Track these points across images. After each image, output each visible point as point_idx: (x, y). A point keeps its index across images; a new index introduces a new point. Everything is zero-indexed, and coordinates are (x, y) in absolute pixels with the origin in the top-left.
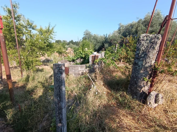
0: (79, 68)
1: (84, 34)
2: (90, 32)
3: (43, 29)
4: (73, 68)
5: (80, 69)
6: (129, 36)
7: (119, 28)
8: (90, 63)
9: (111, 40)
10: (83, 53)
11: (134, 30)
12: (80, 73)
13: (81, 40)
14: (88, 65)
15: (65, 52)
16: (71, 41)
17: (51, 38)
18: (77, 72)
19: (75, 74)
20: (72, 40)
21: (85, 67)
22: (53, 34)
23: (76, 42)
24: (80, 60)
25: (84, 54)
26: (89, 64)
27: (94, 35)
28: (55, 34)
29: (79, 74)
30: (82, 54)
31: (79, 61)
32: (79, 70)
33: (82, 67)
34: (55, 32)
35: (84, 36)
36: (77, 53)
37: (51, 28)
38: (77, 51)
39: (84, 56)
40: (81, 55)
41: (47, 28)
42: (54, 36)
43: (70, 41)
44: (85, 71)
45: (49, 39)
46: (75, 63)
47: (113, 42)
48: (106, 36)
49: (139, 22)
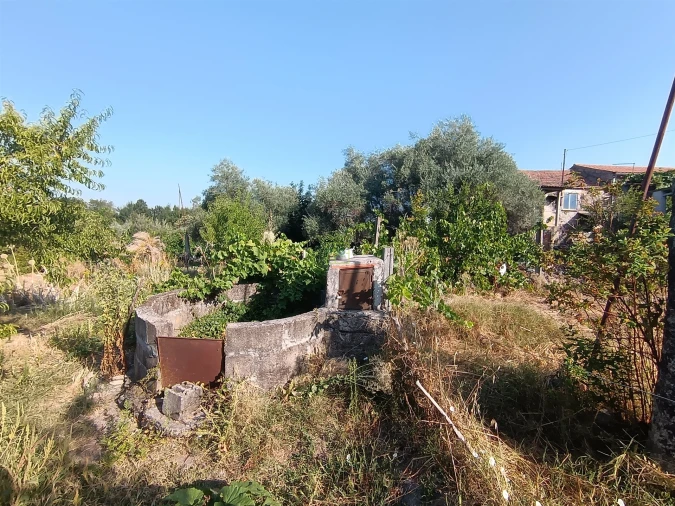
0: (285, 336)
1: (213, 174)
2: (240, 168)
3: (24, 124)
4: (253, 341)
5: (287, 342)
6: (392, 191)
7: (346, 165)
8: (330, 302)
9: (330, 205)
10: (261, 257)
11: (406, 172)
12: (291, 361)
13: (198, 199)
14: (320, 313)
15: (123, 249)
16: (135, 202)
17: (78, 175)
18: (271, 362)
19: (262, 375)
20: (141, 201)
21: (310, 329)
22: (92, 154)
23: (160, 208)
24: (246, 291)
25: (267, 261)
26: (325, 310)
27: (256, 181)
28: (103, 156)
29: (283, 371)
30: (255, 260)
31: (241, 294)
32: (284, 348)
33: (296, 330)
34: (100, 143)
35: (214, 184)
36: (231, 255)
37: (77, 124)
38: (231, 248)
39: (265, 269)
40: (256, 265)
41: (58, 117)
42: (98, 168)
43: (129, 205)
44: (310, 351)
45: (63, 181)
46: (220, 305)
47: (335, 211)
48: (301, 191)
49: (417, 148)
